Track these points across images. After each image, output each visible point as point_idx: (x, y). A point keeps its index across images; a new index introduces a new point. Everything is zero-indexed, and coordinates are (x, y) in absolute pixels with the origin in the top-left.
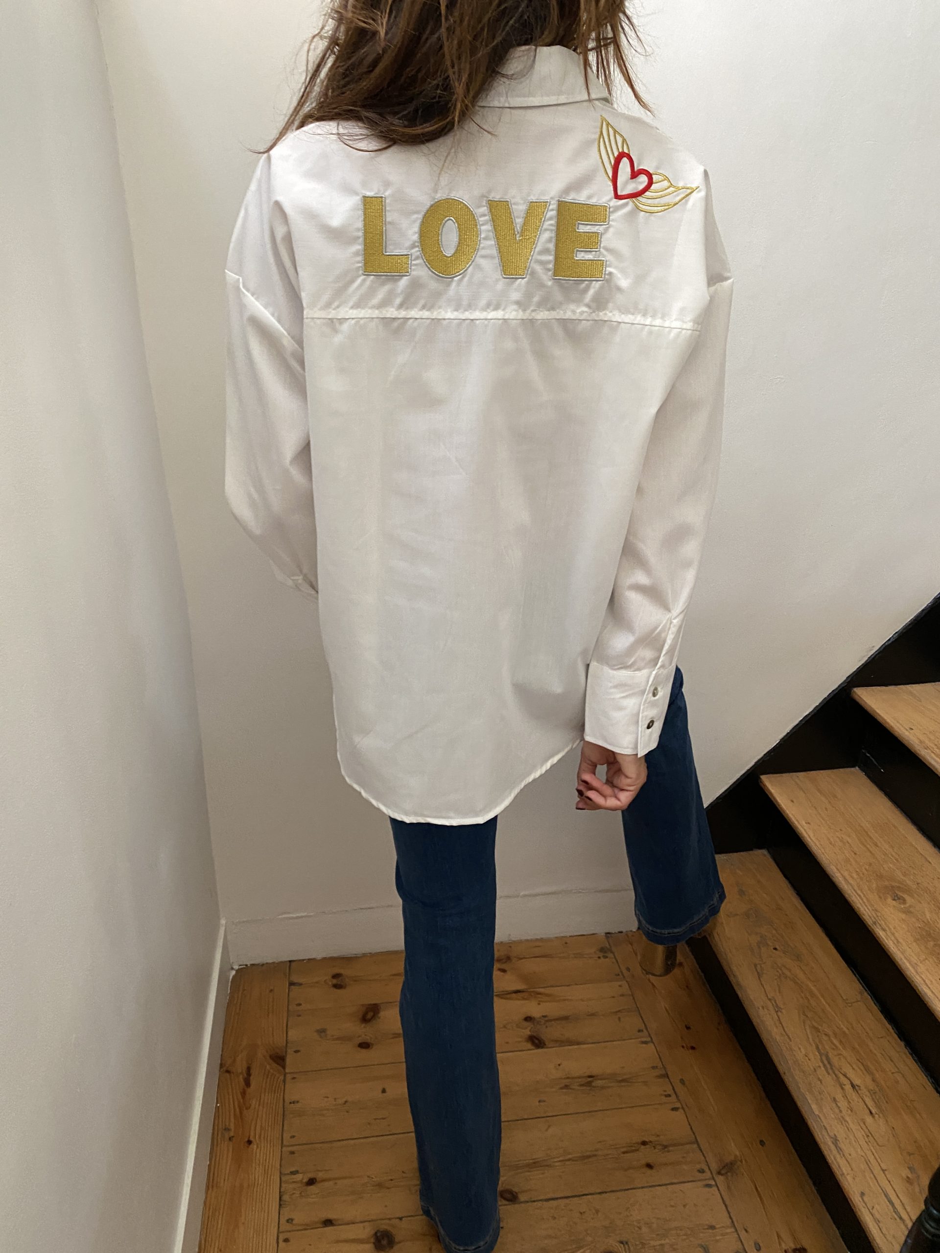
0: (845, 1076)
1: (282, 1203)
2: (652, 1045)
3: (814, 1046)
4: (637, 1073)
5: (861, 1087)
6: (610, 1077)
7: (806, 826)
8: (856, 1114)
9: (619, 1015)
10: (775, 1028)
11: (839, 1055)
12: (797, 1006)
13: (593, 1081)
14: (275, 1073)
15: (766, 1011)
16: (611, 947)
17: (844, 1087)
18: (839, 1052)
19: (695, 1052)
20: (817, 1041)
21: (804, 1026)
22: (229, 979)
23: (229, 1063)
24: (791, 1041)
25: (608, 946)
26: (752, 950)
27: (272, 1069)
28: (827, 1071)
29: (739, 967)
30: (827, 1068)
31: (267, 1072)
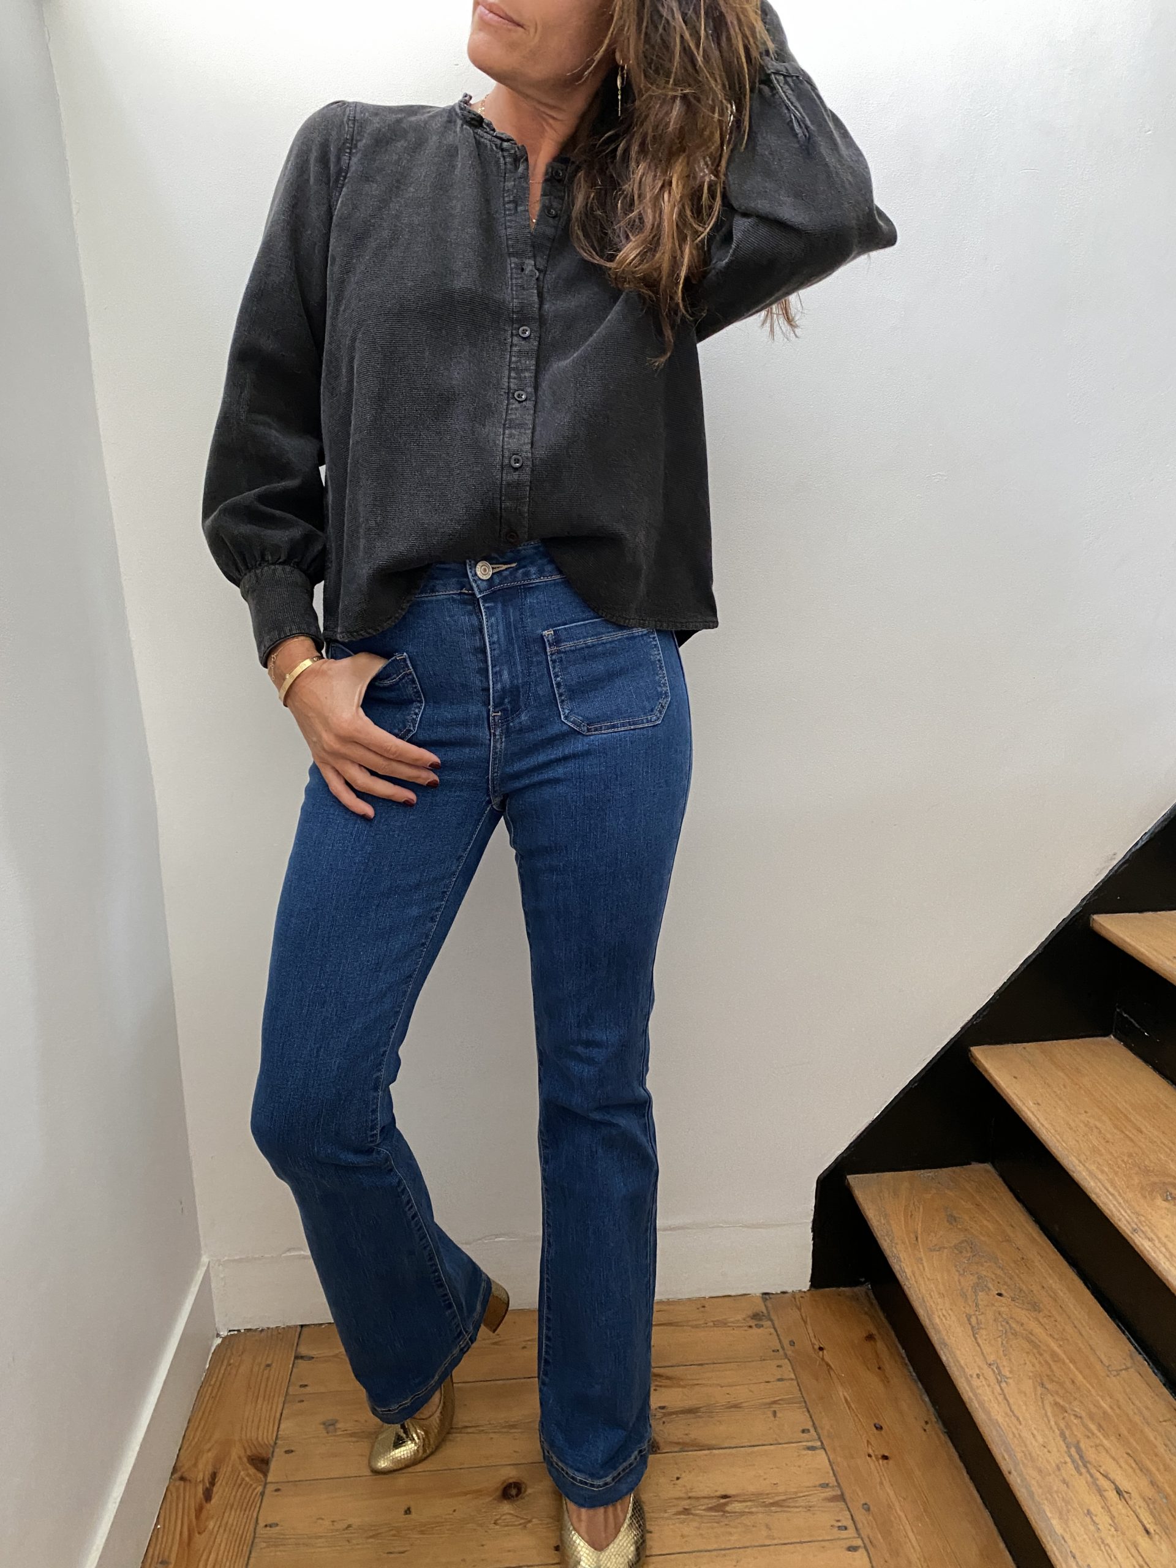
0: (1106, 1476)
2: (823, 1452)
3: (1057, 1432)
4: (796, 1493)
5: (1133, 1495)
6: (755, 1498)
7: (1034, 1108)
8: (1123, 1534)
9: (775, 1407)
10: (996, 1406)
11: (1097, 1446)
12: (1031, 1374)
13: (726, 1504)
14: (251, 1482)
15: (984, 1383)
16: (769, 1313)
17: (1106, 1494)
18: (1098, 1442)
19: (887, 1463)
20: (1062, 1425)
21: (1043, 1402)
22: (210, 1349)
23: (186, 1467)
24: (1020, 1424)
25: (765, 1311)
26: (964, 1295)
27: (248, 1475)
28: (1077, 1468)
29: (944, 1319)
30: (1078, 1464)
31: (239, 1481)
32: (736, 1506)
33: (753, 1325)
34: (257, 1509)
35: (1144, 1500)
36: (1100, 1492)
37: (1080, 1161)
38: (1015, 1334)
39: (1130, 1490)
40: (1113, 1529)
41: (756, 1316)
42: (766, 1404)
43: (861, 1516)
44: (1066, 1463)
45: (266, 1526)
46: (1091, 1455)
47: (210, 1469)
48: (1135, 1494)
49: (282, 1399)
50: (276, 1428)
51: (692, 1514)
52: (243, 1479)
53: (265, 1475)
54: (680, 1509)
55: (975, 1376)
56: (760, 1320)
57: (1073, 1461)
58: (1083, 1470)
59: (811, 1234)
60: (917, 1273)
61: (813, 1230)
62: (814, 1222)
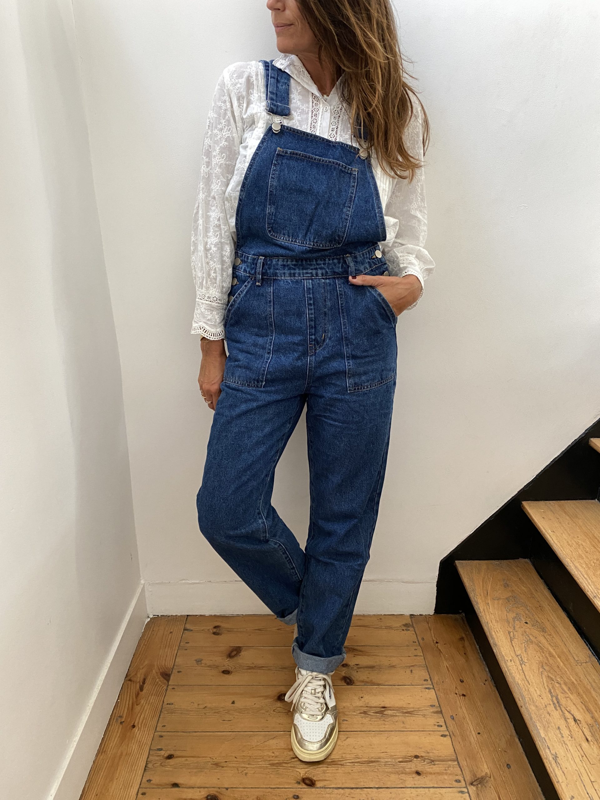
0: (570, 712)
1: (146, 768)
2: (433, 690)
3: (547, 690)
4: (418, 708)
5: (582, 722)
6: (399, 709)
7: (551, 534)
8: (575, 740)
9: (412, 668)
10: (518, 675)
11: (566, 697)
12: (538, 662)
13: (385, 711)
14: (161, 684)
15: (513, 664)
16: (413, 624)
17: (568, 720)
18: (567, 696)
19: (465, 698)
20: (550, 686)
21: (542, 675)
22: (144, 623)
23: (132, 674)
24: (529, 684)
25: (411, 623)
26: (508, 622)
27: (160, 681)
28: (555, 707)
29: (497, 633)
30: (556, 705)
31: (156, 683)
32: (389, 712)
33: (404, 629)
34: (164, 696)
35: (587, 725)
36: (566, 719)
37: (571, 561)
38: (532, 642)
39: (581, 720)
40: (570, 737)
41: (406, 625)
42: (406, 666)
43: (450, 722)
44: (550, 704)
45: (167, 704)
46: (563, 701)
47: (143, 677)
48: (583, 722)
49: (177, 648)
50: (174, 660)
51: (368, 714)
52: (158, 682)
53: (168, 681)
54: (362, 711)
55: (509, 661)
56: (409, 627)
57: (554, 704)
58: (558, 708)
59: (436, 588)
60: (486, 610)
61: (437, 586)
62: (438, 582)
